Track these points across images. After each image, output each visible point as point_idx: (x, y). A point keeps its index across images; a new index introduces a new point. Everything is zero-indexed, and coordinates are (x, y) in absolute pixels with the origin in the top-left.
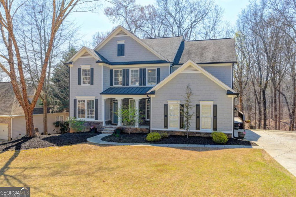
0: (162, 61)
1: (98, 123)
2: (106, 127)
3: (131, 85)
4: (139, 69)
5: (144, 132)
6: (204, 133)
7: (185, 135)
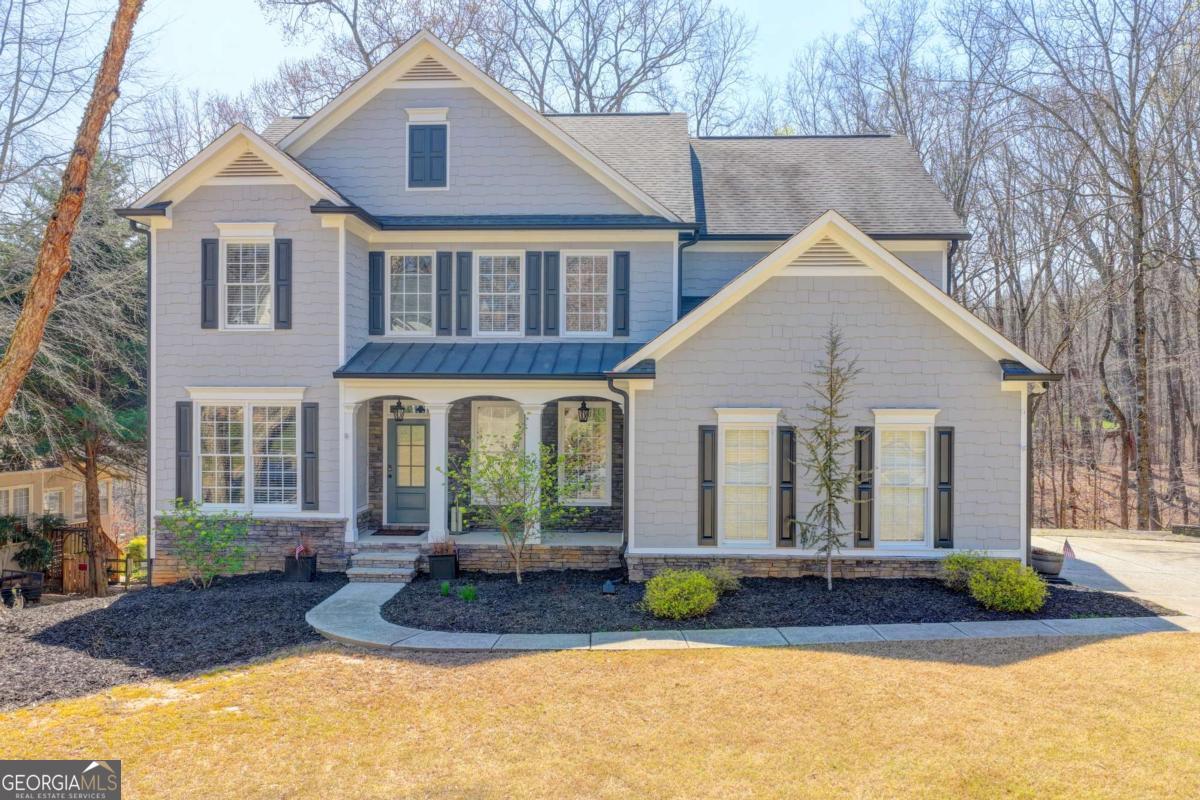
0: (640, 216)
1: (321, 529)
2: (362, 549)
3: (479, 335)
4: (521, 254)
5: (573, 566)
6: (894, 562)
7: (804, 573)
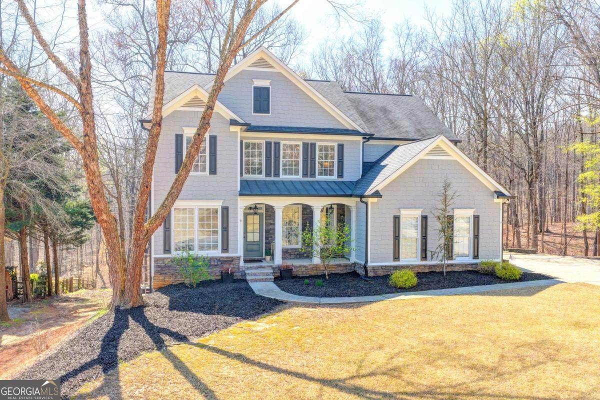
0: (348, 130)
1: (230, 261)
2: (248, 268)
3: (283, 177)
4: (300, 143)
5: (333, 272)
7: (431, 270)
